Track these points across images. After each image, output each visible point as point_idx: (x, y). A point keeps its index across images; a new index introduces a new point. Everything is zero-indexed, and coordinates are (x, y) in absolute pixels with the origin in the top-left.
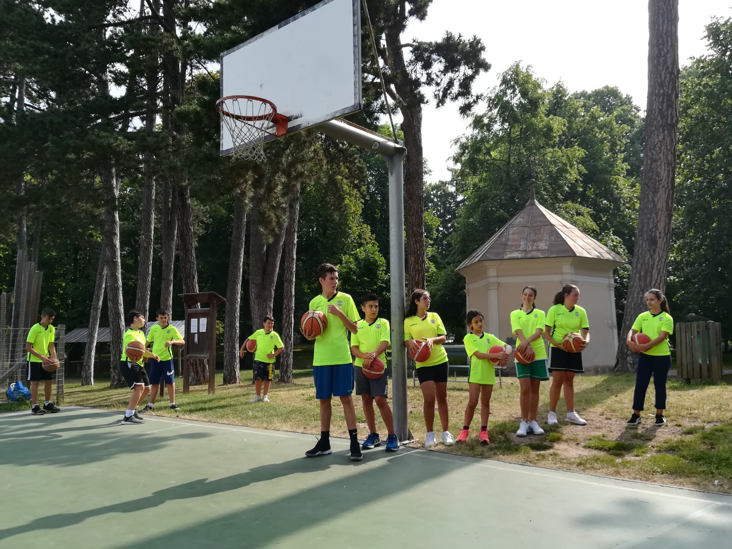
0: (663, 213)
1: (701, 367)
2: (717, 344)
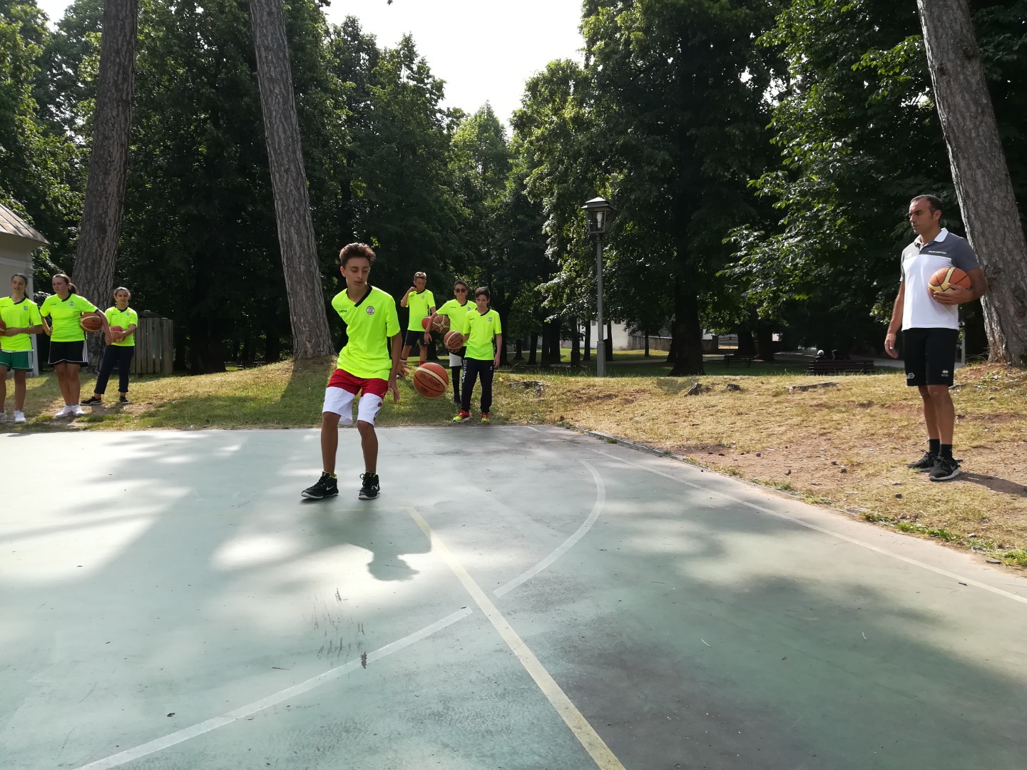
0: (114, 198)
1: (154, 363)
2: (169, 341)
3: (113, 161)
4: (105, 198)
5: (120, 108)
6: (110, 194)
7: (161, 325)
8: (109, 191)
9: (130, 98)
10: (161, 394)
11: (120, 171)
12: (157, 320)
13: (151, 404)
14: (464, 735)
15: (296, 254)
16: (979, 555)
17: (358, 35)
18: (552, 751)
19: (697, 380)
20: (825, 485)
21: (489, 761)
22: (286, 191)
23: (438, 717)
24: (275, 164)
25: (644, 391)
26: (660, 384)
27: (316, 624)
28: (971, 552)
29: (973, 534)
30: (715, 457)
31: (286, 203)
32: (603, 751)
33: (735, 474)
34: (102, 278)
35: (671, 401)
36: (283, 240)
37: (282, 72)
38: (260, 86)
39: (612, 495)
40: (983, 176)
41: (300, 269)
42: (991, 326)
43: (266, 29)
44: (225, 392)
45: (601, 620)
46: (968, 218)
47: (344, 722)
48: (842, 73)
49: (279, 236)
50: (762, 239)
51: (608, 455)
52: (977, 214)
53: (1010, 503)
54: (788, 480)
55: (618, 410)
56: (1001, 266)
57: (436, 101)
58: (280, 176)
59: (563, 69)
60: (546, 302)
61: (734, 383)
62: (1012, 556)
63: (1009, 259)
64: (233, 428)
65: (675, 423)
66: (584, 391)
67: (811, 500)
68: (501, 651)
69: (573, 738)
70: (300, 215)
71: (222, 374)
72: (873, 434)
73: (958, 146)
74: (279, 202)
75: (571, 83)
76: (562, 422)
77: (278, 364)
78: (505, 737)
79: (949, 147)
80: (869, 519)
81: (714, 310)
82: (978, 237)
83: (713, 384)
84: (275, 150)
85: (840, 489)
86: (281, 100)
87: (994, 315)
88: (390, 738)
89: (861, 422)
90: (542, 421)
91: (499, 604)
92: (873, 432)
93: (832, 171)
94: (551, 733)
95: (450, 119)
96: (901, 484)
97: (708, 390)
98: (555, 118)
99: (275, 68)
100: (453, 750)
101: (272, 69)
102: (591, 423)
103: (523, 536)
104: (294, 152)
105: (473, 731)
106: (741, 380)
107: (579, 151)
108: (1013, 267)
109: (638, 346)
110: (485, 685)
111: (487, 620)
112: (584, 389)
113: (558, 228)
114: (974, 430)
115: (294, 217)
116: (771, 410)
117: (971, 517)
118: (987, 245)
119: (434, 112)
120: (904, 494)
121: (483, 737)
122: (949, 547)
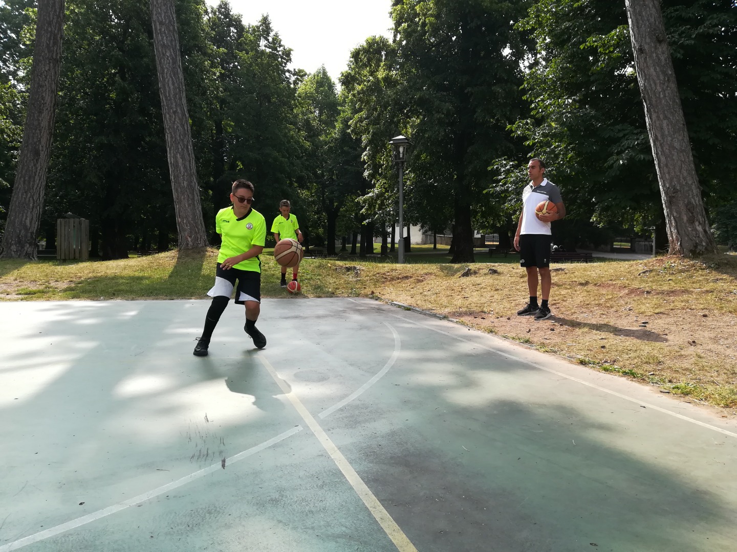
0: (45, 130)
1: (75, 251)
2: (86, 235)
3: (46, 103)
4: (39, 130)
5: (51, 64)
6: (42, 127)
7: (80, 223)
8: (42, 125)
9: (58, 57)
10: (79, 274)
11: (51, 110)
12: (77, 220)
13: (71, 281)
14: (293, 514)
15: (181, 173)
16: (655, 387)
17: (229, 14)
18: (355, 524)
19: (469, 266)
20: (553, 339)
21: (310, 531)
22: (174, 127)
23: (275, 502)
24: (166, 107)
25: (431, 274)
26: (442, 269)
27: (190, 438)
28: (650, 385)
29: (652, 373)
30: (479, 320)
31: (174, 135)
32: (390, 523)
33: (491, 332)
34: (36, 188)
35: (449, 281)
36: (171, 163)
37: (172, 40)
38: (155, 50)
39: (405, 346)
40: (668, 125)
41: (184, 183)
42: (671, 229)
43: (160, 9)
44: (128, 273)
45: (393, 434)
46: (657, 154)
47: (207, 506)
48: (573, 51)
49: (169, 160)
50: (515, 167)
51: (404, 319)
52: (663, 151)
53: (679, 352)
54: (528, 336)
55: (412, 287)
56: (678, 188)
57: (286, 64)
58: (170, 116)
59: (377, 43)
60: (363, 210)
61: (493, 268)
62: (678, 388)
63: (684, 183)
64: (133, 299)
65: (452, 296)
66: (388, 274)
67: (543, 349)
68: (322, 455)
69: (370, 514)
70: (184, 145)
71: (125, 260)
72: (588, 304)
73: (651, 104)
74: (169, 135)
75: (383, 53)
76: (373, 296)
77: (166, 253)
78: (322, 515)
79: (645, 104)
80: (582, 363)
81: (483, 216)
82: (663, 167)
83: (479, 269)
84: (166, 97)
85: (563, 342)
86: (171, 61)
87: (673, 222)
88: (240, 517)
89: (580, 296)
90: (358, 295)
91: (322, 423)
92: (588, 303)
93: (565, 119)
94: (354, 511)
95: (296, 77)
96: (605, 339)
97: (475, 273)
98: (371, 78)
99: (167, 37)
100: (285, 524)
101: (165, 38)
102: (393, 296)
103: (341, 376)
104: (180, 99)
105: (300, 511)
106: (498, 266)
107: (388, 102)
108: (686, 189)
109: (429, 242)
110: (310, 479)
111: (313, 435)
112: (388, 272)
113: (372, 157)
114: (656, 302)
115: (180, 147)
116: (518, 287)
117: (651, 361)
118: (669, 173)
119: (284, 72)
120: (607, 346)
121: (307, 515)
122: (635, 381)
